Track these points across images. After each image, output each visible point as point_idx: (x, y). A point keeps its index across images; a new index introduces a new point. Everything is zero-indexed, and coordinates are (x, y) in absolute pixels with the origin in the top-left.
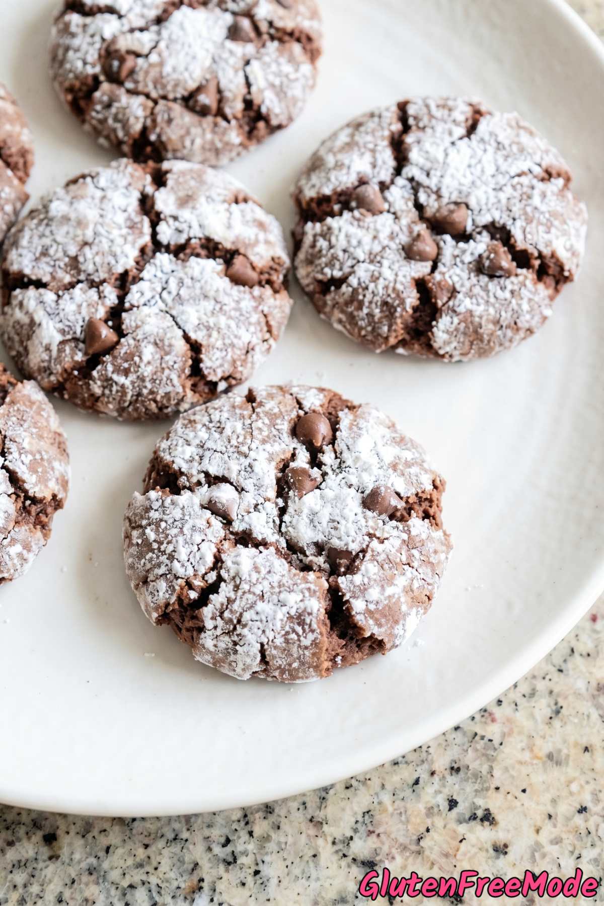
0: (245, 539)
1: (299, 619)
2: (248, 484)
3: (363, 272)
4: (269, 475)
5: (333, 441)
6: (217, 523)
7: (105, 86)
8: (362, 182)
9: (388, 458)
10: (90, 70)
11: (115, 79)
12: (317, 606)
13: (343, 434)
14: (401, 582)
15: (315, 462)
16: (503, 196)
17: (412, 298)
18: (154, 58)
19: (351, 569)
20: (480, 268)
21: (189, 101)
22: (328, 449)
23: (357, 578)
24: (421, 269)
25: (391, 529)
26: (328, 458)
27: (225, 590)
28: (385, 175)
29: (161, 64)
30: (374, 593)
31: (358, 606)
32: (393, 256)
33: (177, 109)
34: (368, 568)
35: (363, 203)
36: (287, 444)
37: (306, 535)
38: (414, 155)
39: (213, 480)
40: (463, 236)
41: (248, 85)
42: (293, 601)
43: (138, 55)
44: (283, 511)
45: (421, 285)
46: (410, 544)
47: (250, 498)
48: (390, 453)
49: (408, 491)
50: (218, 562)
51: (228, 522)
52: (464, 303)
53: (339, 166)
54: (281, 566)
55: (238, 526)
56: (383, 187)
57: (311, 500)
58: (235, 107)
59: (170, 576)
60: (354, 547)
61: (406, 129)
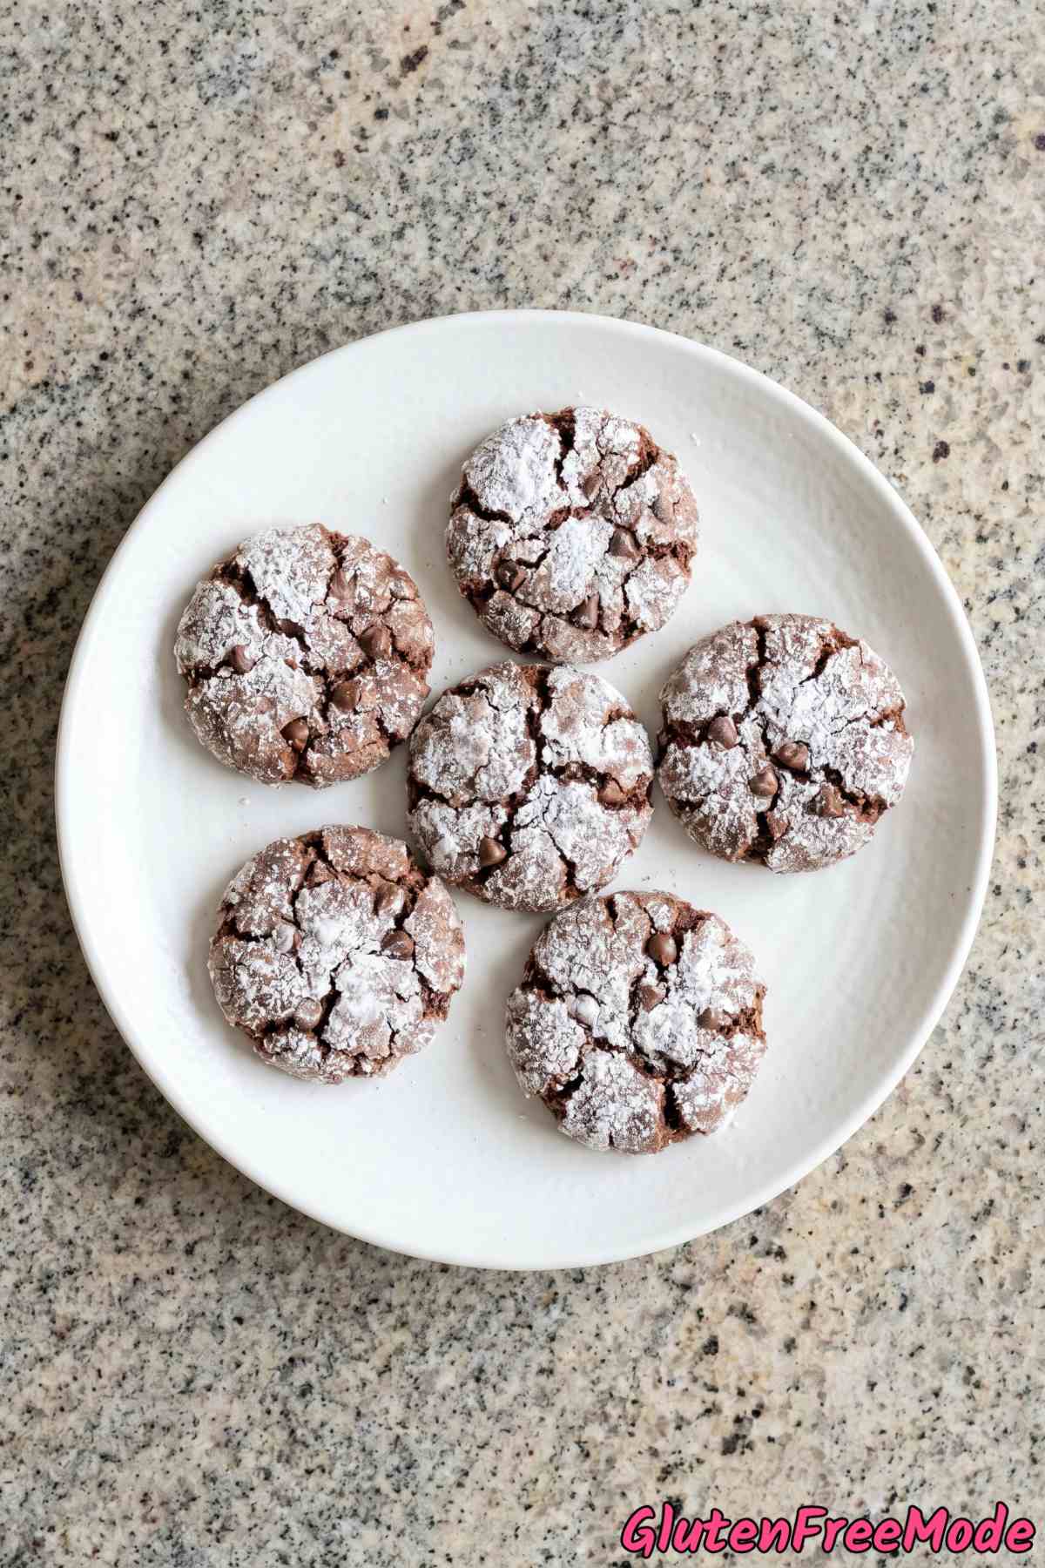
0: (603, 1044)
1: (640, 1117)
2: (607, 999)
3: (714, 802)
4: (623, 989)
5: (677, 960)
6: (580, 1030)
7: (498, 595)
8: (721, 713)
9: (720, 980)
10: (485, 577)
11: (506, 587)
12: (655, 1109)
13: (684, 956)
14: (723, 1089)
15: (662, 978)
16: (840, 741)
17: (752, 830)
18: (542, 570)
19: (684, 1079)
20: (811, 808)
21: (573, 616)
22: (673, 967)
23: (688, 1088)
24: (763, 804)
25: (718, 1045)
26: (672, 975)
27: (585, 1088)
28: (740, 709)
29: (549, 577)
30: (700, 1100)
31: (687, 1109)
32: (740, 790)
33: (562, 623)
34: (697, 1079)
35: (719, 737)
36: (641, 960)
37: (650, 1045)
38: (766, 693)
39: (581, 992)
40: (802, 775)
41: (626, 602)
42: (637, 1103)
43: (529, 565)
44: (633, 1021)
45: (761, 818)
46: (731, 1056)
47: (608, 1009)
48: (722, 975)
49: (734, 1009)
50: (580, 1062)
51: (589, 1028)
52: (797, 838)
53: (700, 695)
54: (630, 1071)
55: (597, 1033)
56: (738, 719)
57: (657, 1014)
58: (614, 624)
59: (542, 1070)
60: (687, 1062)
61: (763, 661)
